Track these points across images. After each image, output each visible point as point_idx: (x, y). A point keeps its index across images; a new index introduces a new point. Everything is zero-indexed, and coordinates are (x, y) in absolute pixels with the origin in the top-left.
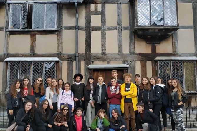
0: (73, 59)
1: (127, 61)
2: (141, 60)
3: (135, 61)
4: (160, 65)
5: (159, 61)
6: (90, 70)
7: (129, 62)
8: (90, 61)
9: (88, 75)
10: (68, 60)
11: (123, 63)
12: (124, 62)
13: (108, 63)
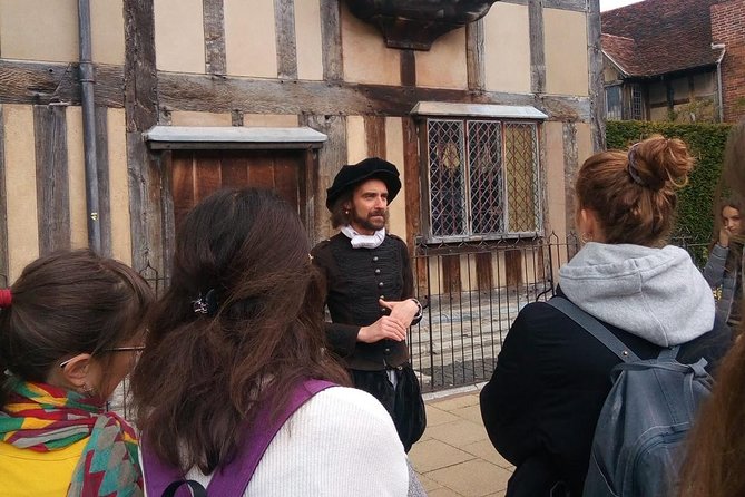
0: (64, 96)
1: (313, 114)
2: (366, 114)
3: (343, 116)
4: (432, 133)
5: (429, 120)
6: (158, 152)
7: (322, 120)
8: (150, 105)
9: (146, 177)
10: (37, 100)
11: (300, 125)
12: (304, 118)
13: (238, 121)
